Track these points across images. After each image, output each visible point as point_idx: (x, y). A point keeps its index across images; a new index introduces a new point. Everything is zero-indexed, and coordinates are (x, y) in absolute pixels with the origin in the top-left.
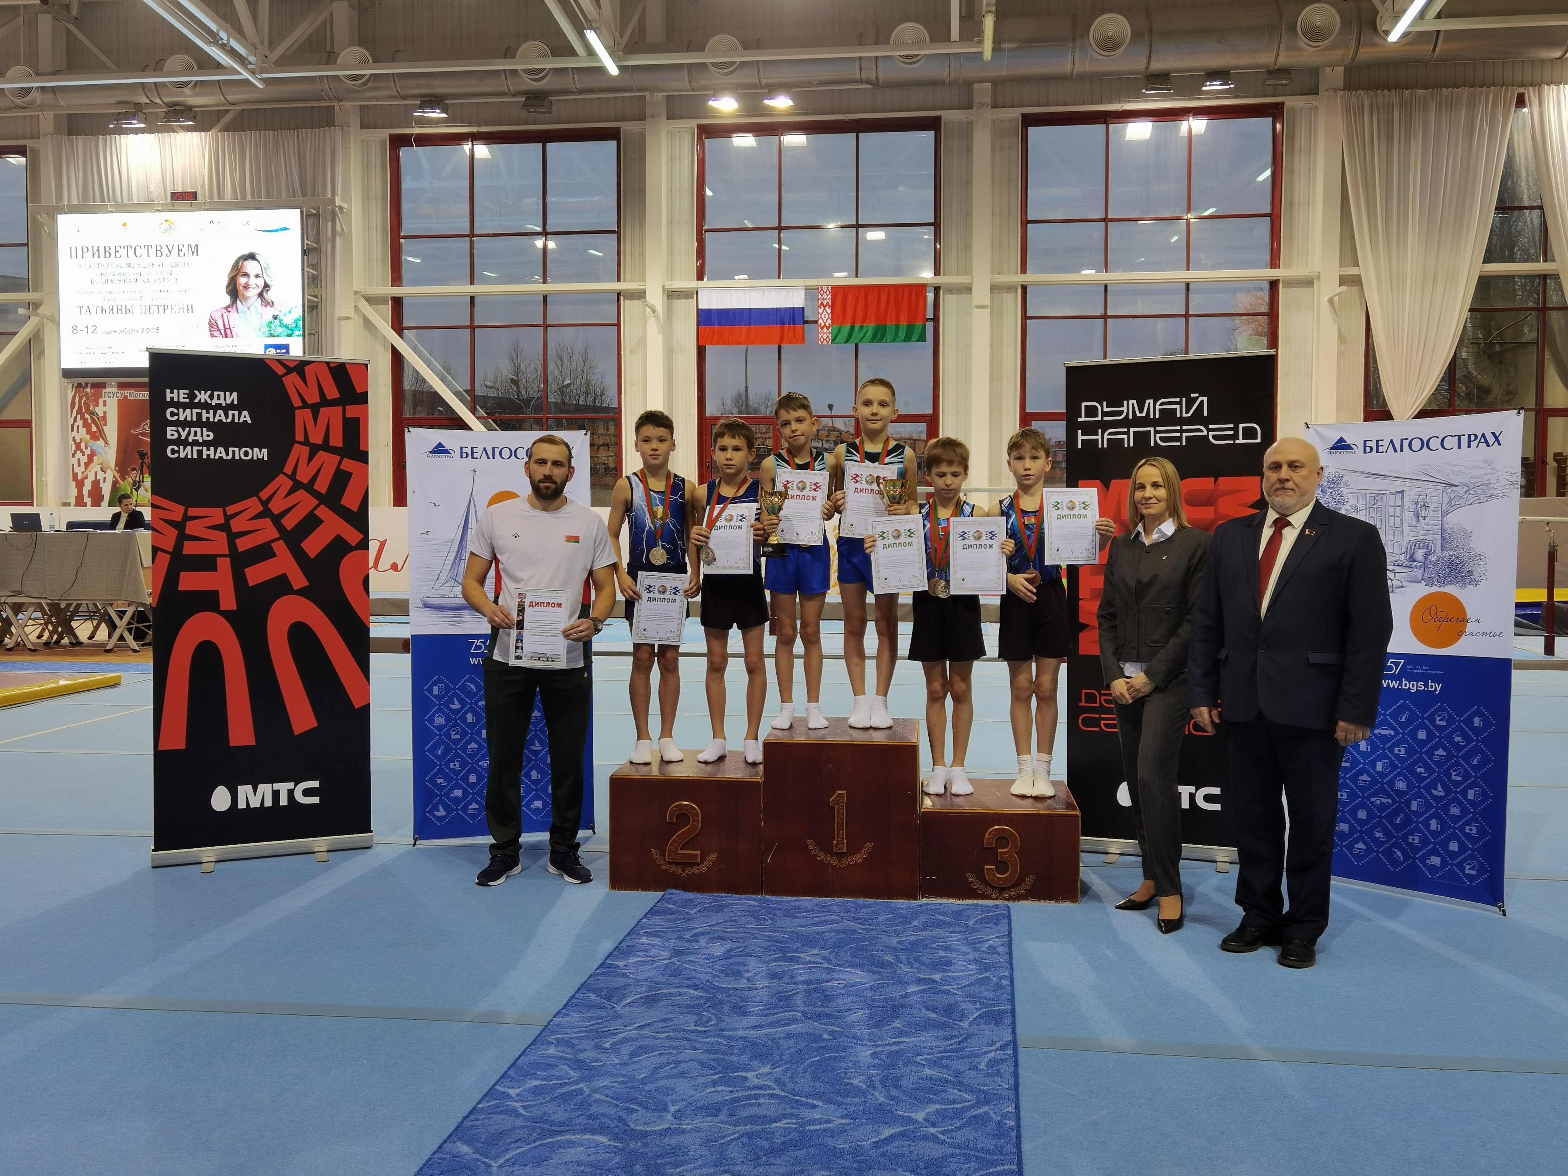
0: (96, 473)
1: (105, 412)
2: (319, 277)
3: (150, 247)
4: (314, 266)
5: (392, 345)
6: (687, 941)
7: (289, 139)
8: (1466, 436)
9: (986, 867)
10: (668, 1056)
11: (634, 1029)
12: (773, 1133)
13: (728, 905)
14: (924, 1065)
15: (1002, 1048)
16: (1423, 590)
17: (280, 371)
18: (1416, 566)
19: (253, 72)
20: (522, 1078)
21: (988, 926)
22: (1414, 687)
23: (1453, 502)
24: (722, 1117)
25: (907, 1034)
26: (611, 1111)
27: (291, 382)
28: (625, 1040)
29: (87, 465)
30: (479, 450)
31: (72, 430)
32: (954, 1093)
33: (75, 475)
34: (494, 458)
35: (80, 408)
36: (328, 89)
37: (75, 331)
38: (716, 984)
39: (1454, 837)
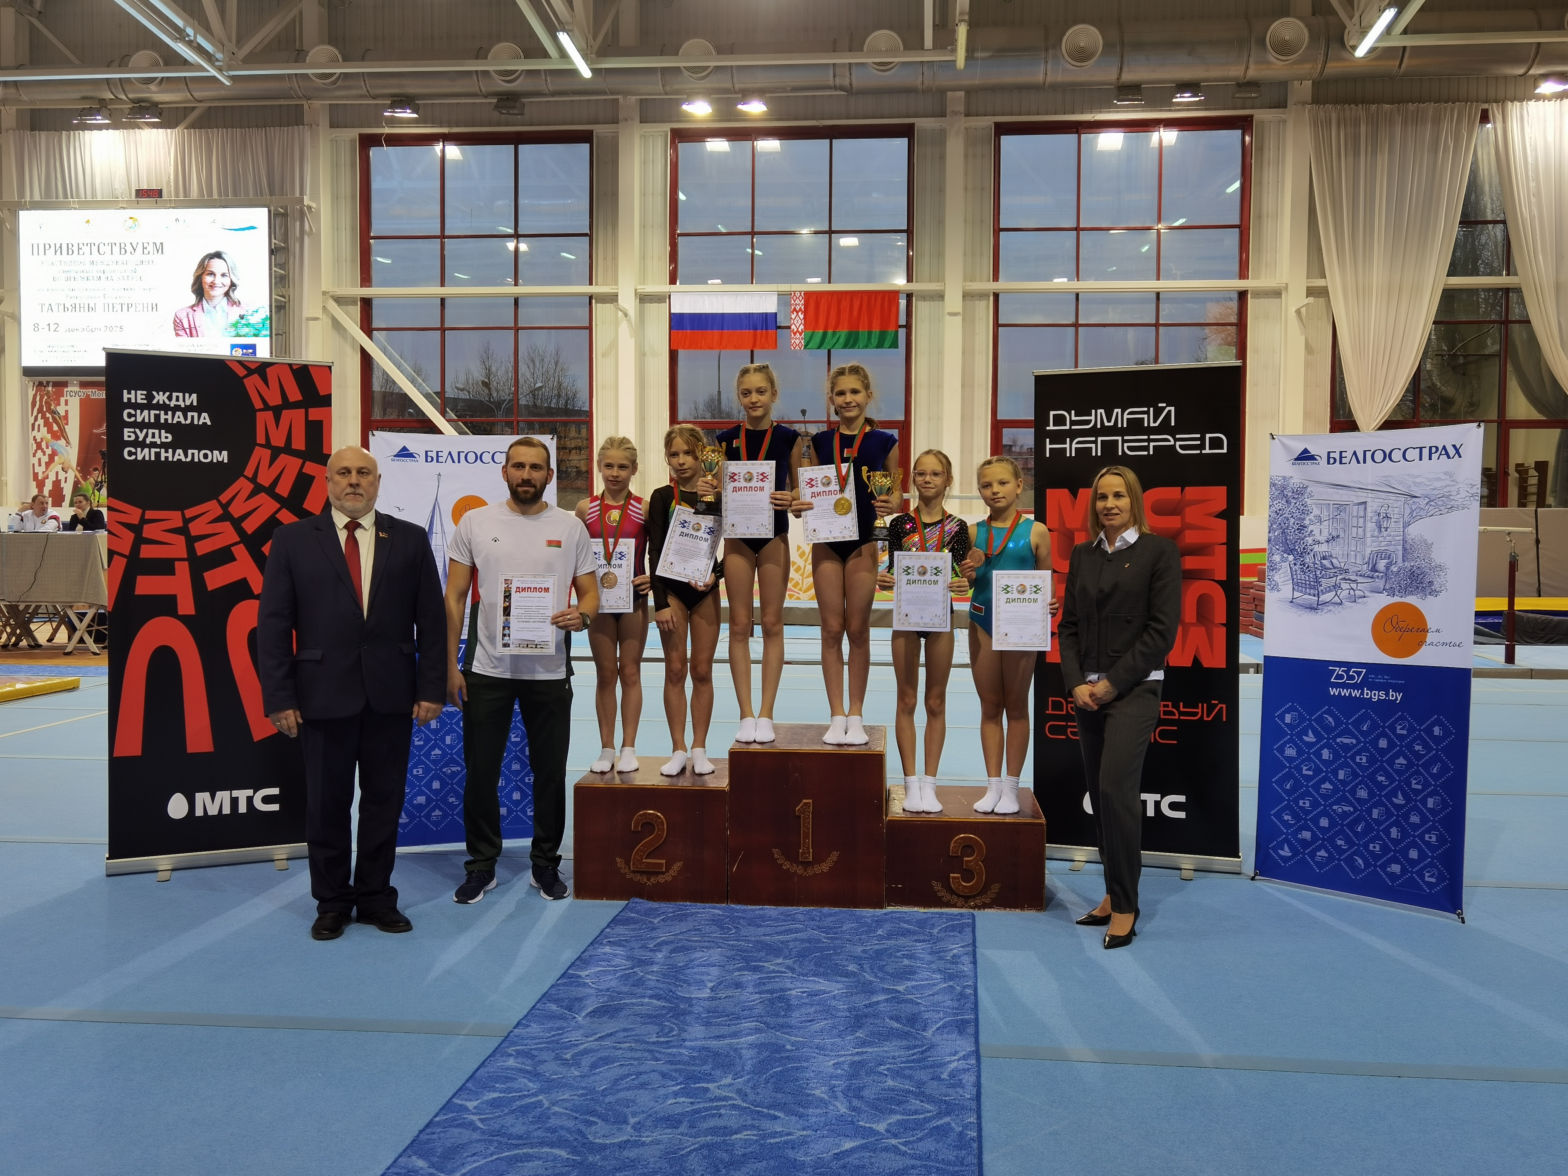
0: (57, 473)
1: (67, 412)
2: (287, 277)
3: (113, 245)
4: (282, 266)
5: (361, 346)
6: (651, 951)
7: (257, 137)
8: (1428, 448)
9: (951, 875)
10: (629, 1067)
11: (595, 1040)
12: (733, 1145)
13: (693, 914)
14: (886, 1075)
15: (964, 1058)
16: (1384, 600)
17: (241, 372)
18: (1378, 577)
19: (220, 69)
20: (480, 1090)
21: (952, 934)
22: (1376, 696)
23: (1415, 514)
24: (683, 1128)
25: (870, 1044)
26: (570, 1124)
27: (252, 383)
28: (586, 1052)
29: (48, 465)
30: (445, 454)
31: (33, 429)
32: (915, 1103)
33: (36, 475)
34: (459, 462)
35: (41, 407)
36: (298, 88)
37: (36, 329)
38: (679, 994)
39: (1414, 845)
